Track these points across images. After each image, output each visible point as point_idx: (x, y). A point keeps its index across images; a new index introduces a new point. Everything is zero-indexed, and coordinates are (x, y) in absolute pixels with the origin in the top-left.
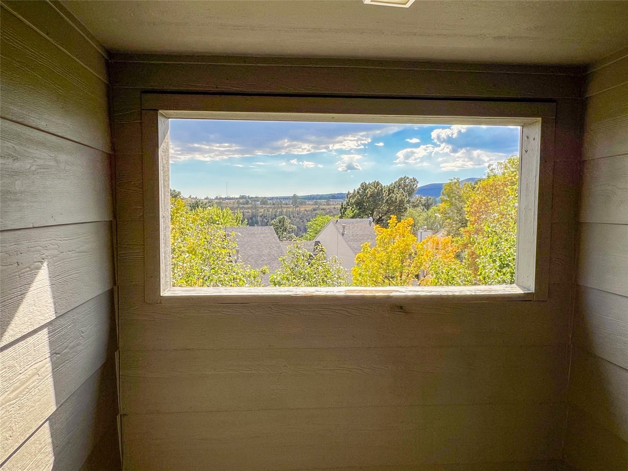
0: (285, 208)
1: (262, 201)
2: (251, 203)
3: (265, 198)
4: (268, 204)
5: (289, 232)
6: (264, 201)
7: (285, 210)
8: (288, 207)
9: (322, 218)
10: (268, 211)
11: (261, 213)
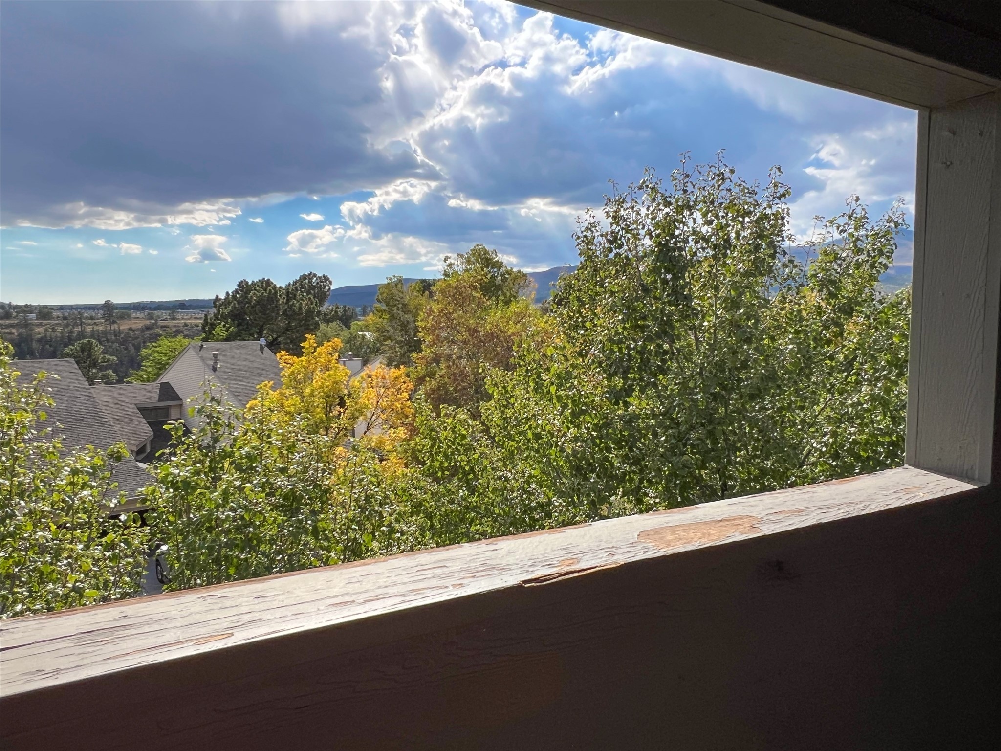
0: (89, 325)
1: (40, 312)
2: (17, 316)
3: (45, 307)
4: (53, 318)
5: (101, 369)
6: (44, 312)
7: (89, 329)
8: (95, 324)
9: (170, 342)
10: (54, 331)
11: (39, 334)
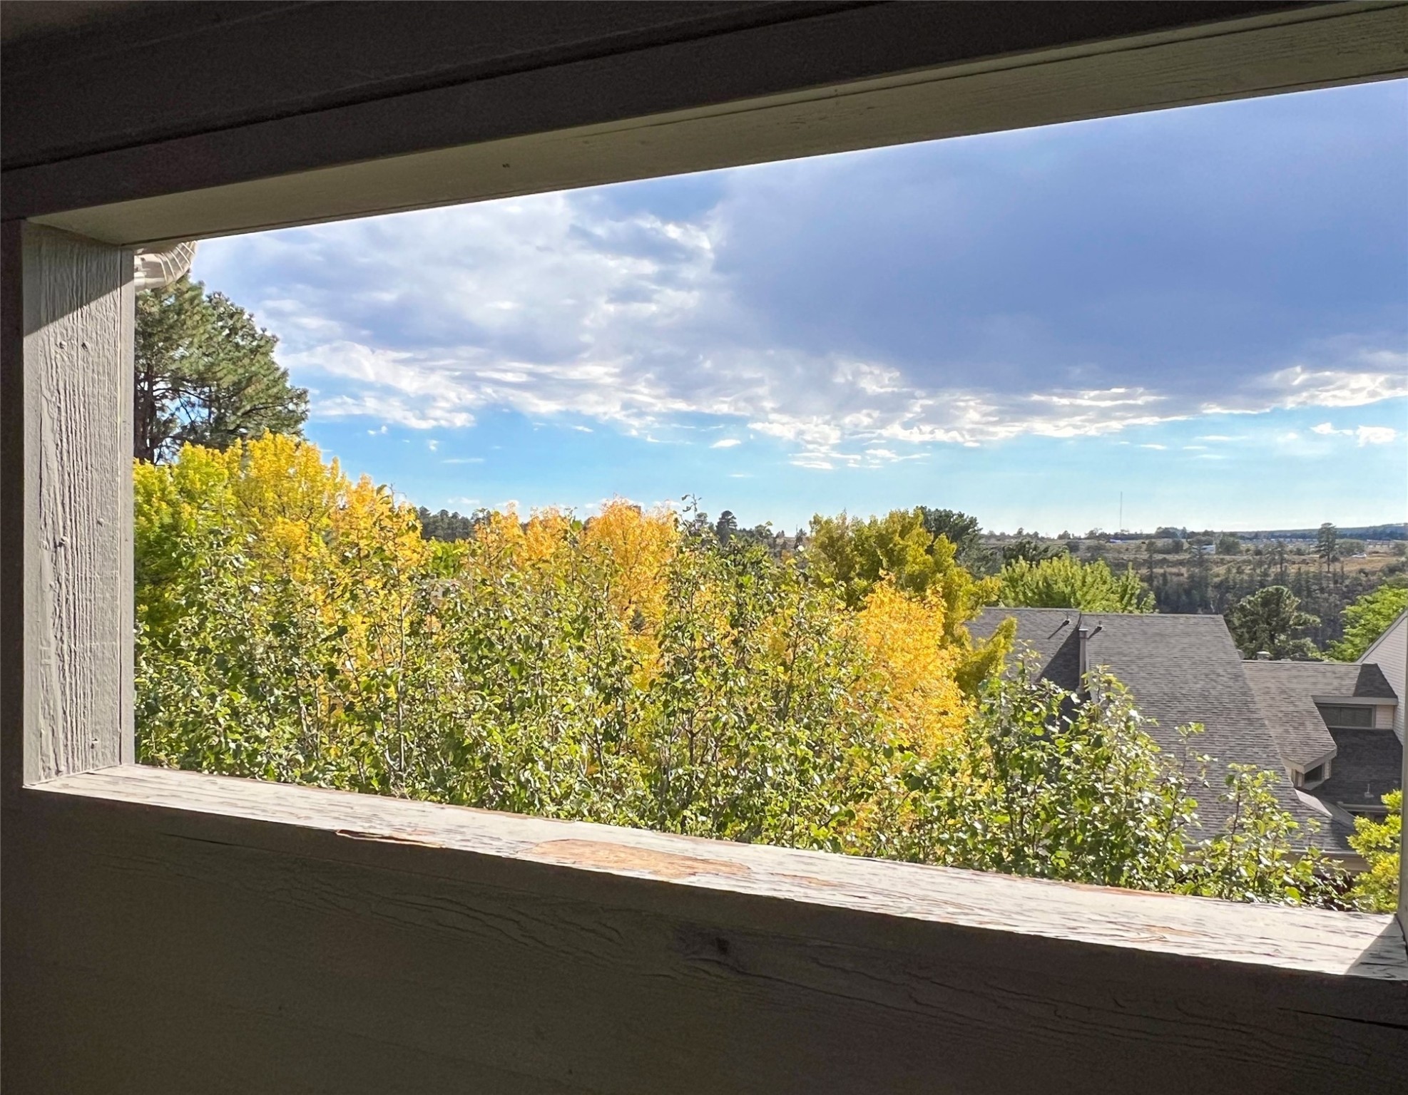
0: (1294, 563)
1: (1222, 543)
2: (1189, 548)
3: (1233, 534)
4: (1241, 552)
5: (1295, 635)
6: (1229, 543)
7: (1292, 570)
8: (1304, 562)
9: (1396, 595)
10: (1240, 572)
11: (1218, 575)
